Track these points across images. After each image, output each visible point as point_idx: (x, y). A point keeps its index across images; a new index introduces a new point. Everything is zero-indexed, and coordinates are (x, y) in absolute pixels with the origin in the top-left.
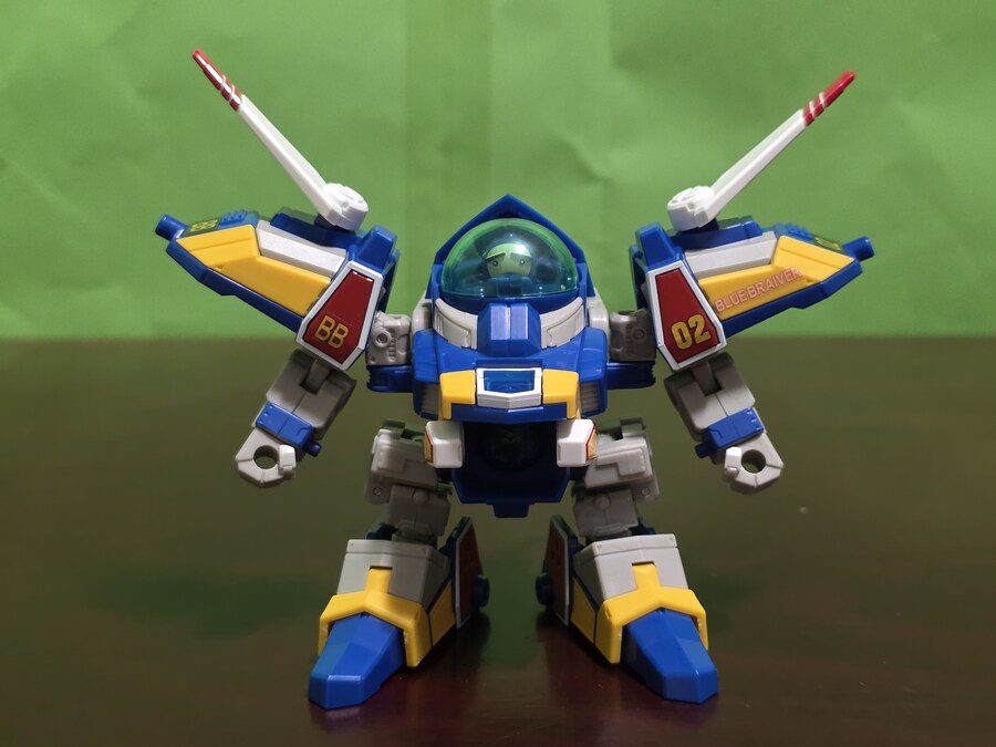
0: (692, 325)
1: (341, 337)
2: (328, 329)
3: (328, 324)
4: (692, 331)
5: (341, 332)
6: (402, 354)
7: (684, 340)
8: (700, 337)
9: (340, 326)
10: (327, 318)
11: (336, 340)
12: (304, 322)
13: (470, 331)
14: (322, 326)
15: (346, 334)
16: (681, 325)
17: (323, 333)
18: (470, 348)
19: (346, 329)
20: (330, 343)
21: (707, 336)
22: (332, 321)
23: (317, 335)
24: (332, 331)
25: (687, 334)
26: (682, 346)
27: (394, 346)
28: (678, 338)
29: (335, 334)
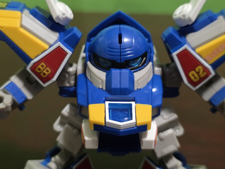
0: (197, 70)
1: (47, 73)
2: (42, 68)
3: (42, 66)
4: (198, 73)
5: (47, 71)
6: (73, 82)
7: (195, 78)
8: (202, 75)
9: (48, 69)
10: (43, 64)
11: (44, 74)
12: (32, 62)
13: (102, 81)
14: (40, 66)
15: (49, 73)
16: (193, 72)
17: (39, 69)
18: (102, 88)
19: (50, 71)
20: (41, 74)
21: (205, 74)
22: (45, 66)
23: (37, 69)
24: (44, 70)
25: (196, 75)
26: (195, 81)
27: (69, 79)
28: (192, 78)
29: (45, 71)
